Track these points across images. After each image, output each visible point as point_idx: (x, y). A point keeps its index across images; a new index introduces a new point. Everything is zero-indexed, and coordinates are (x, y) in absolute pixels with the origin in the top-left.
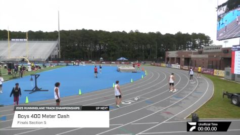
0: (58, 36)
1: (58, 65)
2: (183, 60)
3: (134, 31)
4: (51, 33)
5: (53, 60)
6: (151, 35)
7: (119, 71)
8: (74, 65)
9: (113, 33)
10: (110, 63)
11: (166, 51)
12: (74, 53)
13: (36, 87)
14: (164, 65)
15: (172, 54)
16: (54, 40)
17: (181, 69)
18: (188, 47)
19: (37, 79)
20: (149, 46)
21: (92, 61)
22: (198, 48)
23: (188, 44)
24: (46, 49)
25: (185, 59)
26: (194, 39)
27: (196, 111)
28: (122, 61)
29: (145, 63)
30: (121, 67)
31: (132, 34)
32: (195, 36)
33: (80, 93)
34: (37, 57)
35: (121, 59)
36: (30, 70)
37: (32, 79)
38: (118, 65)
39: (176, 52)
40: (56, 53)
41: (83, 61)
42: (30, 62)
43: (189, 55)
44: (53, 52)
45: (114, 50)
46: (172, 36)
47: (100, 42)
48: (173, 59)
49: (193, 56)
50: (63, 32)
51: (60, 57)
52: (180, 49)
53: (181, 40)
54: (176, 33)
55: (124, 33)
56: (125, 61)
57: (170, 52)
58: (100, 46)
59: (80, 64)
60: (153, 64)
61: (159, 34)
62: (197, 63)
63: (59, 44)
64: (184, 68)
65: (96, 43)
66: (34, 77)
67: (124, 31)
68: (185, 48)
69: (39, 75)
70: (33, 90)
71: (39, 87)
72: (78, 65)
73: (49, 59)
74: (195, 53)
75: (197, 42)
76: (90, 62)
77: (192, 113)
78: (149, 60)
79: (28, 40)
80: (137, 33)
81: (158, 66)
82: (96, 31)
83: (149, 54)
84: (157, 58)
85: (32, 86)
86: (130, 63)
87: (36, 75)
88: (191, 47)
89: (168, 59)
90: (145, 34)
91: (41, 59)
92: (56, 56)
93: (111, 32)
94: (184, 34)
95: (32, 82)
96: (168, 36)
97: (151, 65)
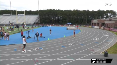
0: (38, 13)
1: (38, 26)
2: (101, 24)
3: (75, 10)
4: (35, 11)
5: (36, 24)
6: (84, 11)
7: (67, 29)
8: (46, 26)
9: (65, 11)
10: (63, 26)
11: (92, 19)
12: (46, 21)
13: (29, 36)
14: (90, 26)
15: (95, 21)
16: (37, 15)
17: (100, 29)
18: (104, 18)
19: (29, 33)
20: (83, 17)
21: (55, 24)
22: (109, 18)
23: (104, 16)
24: (33, 19)
25: (102, 23)
26: (107, 13)
27: (107, 50)
28: (69, 24)
29: (81, 26)
30: (68, 28)
31: (74, 11)
32: (108, 12)
33: (49, 40)
34: (29, 23)
35: (69, 23)
36: (26, 28)
37: (27, 33)
38: (67, 27)
39: (97, 20)
40: (38, 21)
41: (50, 24)
42: (26, 25)
43: (104, 22)
44: (36, 20)
45: (65, 19)
46: (95, 12)
47: (58, 15)
48: (95, 23)
49: (106, 22)
50: (41, 11)
51: (39, 23)
52: (100, 19)
53: (100, 14)
54: (98, 10)
55: (70, 11)
56: (70, 25)
57: (94, 20)
58: (58, 17)
59: (49, 26)
60: (85, 26)
61: (88, 11)
62: (108, 26)
63: (39, 16)
64: (101, 28)
65: (56, 16)
66: (28, 32)
67: (70, 10)
68: (102, 18)
69: (30, 31)
70: (27, 38)
71: (30, 36)
72: (48, 26)
73: (35, 23)
74: (107, 21)
75: (109, 15)
76: (54, 25)
77: (105, 51)
78: (83, 24)
79: (25, 15)
80: (77, 10)
81: (87, 27)
82: (57, 10)
83: (83, 21)
84: (87, 23)
85: (27, 36)
86: (73, 26)
87: (29, 31)
88: (105, 18)
89: (93, 23)
90: (81, 11)
91: (31, 24)
92: (37, 22)
93: (64, 10)
94: (102, 11)
95: (27, 34)
96: (93, 12)
97: (84, 26)
